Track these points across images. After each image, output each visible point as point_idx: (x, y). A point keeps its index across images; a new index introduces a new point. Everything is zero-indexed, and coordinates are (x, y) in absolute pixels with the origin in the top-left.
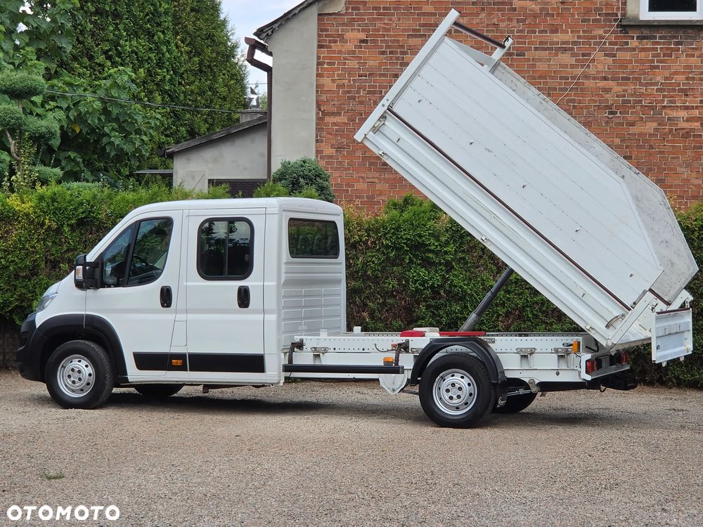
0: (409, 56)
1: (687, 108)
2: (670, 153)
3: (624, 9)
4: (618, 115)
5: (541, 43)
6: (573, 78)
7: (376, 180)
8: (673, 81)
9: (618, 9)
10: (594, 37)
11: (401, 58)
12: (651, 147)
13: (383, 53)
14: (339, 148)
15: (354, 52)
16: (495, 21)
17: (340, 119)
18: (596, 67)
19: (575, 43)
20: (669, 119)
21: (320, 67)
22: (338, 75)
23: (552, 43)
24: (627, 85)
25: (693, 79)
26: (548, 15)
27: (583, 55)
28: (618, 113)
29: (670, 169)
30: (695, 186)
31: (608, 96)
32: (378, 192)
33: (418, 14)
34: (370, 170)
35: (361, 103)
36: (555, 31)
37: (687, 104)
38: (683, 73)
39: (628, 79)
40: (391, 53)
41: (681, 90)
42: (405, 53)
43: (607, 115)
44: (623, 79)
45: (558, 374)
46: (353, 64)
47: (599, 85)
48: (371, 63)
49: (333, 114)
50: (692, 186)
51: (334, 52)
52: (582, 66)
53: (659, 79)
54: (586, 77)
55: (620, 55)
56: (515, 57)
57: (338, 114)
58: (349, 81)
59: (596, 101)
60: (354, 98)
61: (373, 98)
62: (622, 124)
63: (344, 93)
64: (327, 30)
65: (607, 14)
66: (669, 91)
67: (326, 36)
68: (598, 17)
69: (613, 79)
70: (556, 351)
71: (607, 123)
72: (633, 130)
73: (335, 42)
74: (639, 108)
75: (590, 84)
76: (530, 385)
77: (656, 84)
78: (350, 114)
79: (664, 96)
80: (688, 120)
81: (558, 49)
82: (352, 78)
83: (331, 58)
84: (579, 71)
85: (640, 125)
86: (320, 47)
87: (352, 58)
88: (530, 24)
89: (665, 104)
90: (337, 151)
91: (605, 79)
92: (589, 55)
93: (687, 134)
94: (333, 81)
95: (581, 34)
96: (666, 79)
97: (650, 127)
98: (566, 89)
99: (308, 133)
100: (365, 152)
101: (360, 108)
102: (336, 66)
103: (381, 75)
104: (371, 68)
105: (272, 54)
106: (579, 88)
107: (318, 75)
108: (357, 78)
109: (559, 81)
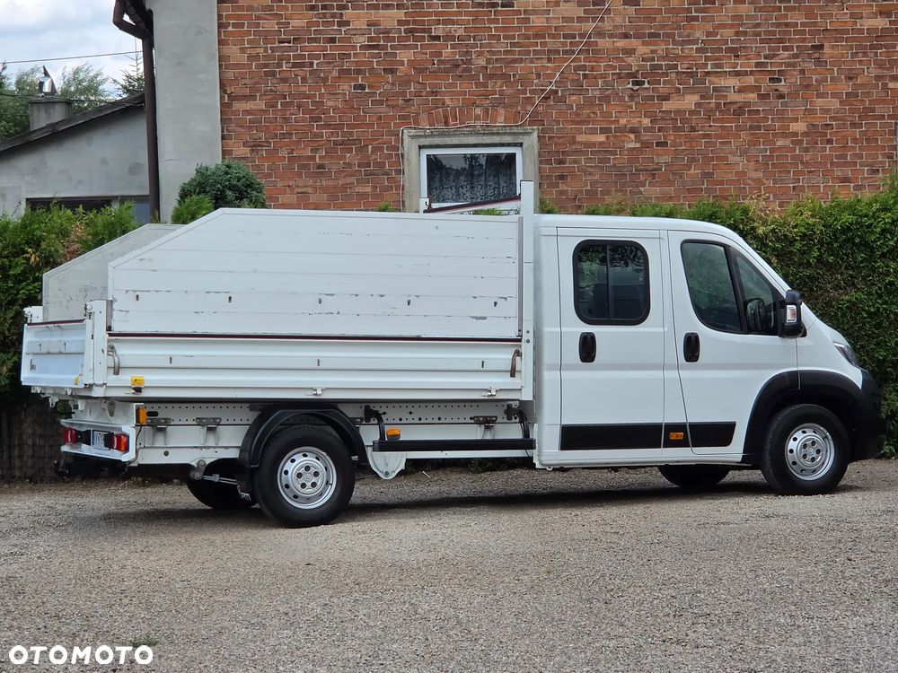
0: (350, 11)
1: (738, 74)
2: (718, 136)
4: (646, 85)
6: (582, 36)
7: (310, 190)
8: (719, 37)
11: (339, 16)
12: (693, 129)
14: (254, 146)
15: (271, 8)
17: (254, 104)
18: (613, 20)
20: (715, 89)
21: (222, 30)
22: (249, 42)
24: (655, 44)
25: (745, 33)
27: (594, 4)
28: (646, 83)
29: (719, 159)
30: (754, 180)
31: (630, 60)
34: (300, 175)
35: (284, 80)
37: (739, 68)
38: (731, 26)
39: (657, 35)
40: (324, 7)
41: (729, 50)
42: (344, 7)
43: (630, 86)
44: (651, 35)
46: (272, 25)
47: (618, 45)
48: (295, 23)
49: (244, 98)
50: (749, 181)
51: (241, 8)
52: (594, 20)
53: (699, 35)
54: (600, 34)
56: (500, 8)
57: (253, 97)
58: (266, 50)
59: (614, 68)
60: (273, 74)
61: (301, 73)
62: (652, 98)
63: (258, 66)
66: (713, 50)
69: (637, 36)
71: (631, 97)
72: (666, 106)
74: (674, 75)
75: (605, 43)
77: (696, 42)
78: (269, 97)
79: (707, 58)
80: (741, 90)
82: (269, 46)
83: (238, 17)
84: (590, 26)
85: (676, 98)
87: (270, 18)
89: (709, 69)
90: (252, 151)
91: (626, 36)
92: (603, 3)
93: (740, 110)
94: (243, 50)
96: (709, 34)
97: (691, 101)
98: (573, 52)
99: (211, 126)
100: (293, 150)
101: (282, 88)
102: (246, 29)
103: (311, 40)
104: (297, 30)
105: (151, 11)
106: (591, 50)
107: (221, 42)
108: (277, 44)
109: (562, 40)
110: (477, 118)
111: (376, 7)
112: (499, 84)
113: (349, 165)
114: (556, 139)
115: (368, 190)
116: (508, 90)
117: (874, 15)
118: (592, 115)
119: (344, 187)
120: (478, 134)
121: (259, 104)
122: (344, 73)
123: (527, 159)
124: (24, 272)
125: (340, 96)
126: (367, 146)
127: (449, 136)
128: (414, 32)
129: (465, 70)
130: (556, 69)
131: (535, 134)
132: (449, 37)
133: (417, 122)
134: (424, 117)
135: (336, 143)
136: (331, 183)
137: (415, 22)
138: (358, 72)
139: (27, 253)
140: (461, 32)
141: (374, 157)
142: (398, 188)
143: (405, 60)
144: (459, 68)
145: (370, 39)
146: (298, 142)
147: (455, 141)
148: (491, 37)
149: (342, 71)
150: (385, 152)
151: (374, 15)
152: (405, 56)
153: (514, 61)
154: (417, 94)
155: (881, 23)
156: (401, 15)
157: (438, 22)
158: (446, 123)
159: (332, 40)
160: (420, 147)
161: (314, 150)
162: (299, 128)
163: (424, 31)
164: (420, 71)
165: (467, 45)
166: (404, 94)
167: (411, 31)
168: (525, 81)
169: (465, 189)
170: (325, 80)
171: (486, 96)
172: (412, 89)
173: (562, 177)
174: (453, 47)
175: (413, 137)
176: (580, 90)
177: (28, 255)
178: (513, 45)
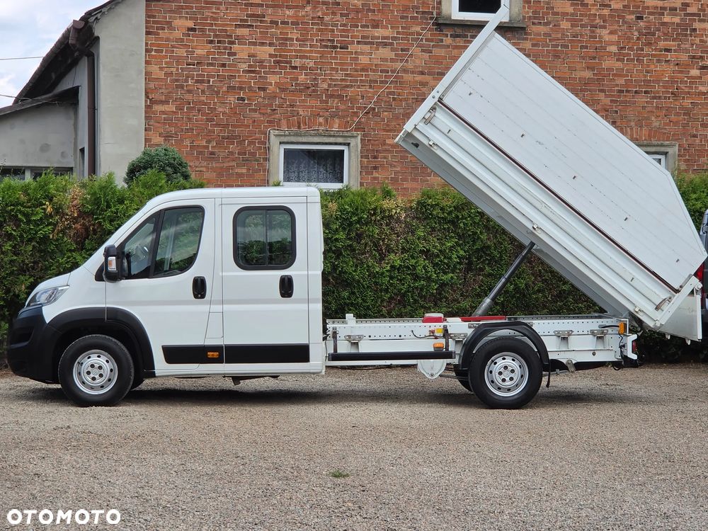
0: (237, 45)
3: (439, 8)
5: (363, 37)
6: (393, 71)
7: (204, 169)
9: (433, 8)
10: (412, 34)
11: (229, 48)
13: (211, 42)
14: (167, 137)
15: (182, 40)
16: (320, 14)
17: (168, 107)
18: (414, 62)
19: (394, 38)
21: (147, 54)
22: (166, 63)
23: (374, 38)
26: (369, 10)
27: (402, 50)
31: (424, 90)
32: (206, 181)
33: (246, 5)
34: (198, 159)
35: (189, 92)
36: (376, 26)
39: (442, 74)
40: (219, 42)
42: (233, 43)
45: (594, 354)
46: (182, 52)
47: (416, 79)
48: (199, 52)
49: (162, 102)
51: (161, 39)
52: (401, 61)
54: (405, 71)
55: (436, 52)
56: (338, 50)
57: (167, 102)
58: (177, 70)
59: (413, 94)
60: (182, 87)
61: (201, 87)
63: (172, 81)
64: (154, 17)
65: (423, 13)
67: (154, 22)
68: (415, 15)
69: (430, 74)
70: (592, 333)
73: (163, 29)
75: (408, 77)
76: (568, 366)
78: (179, 103)
81: (379, 44)
82: (180, 66)
83: (159, 45)
84: (399, 65)
86: (148, 33)
87: (181, 47)
88: (353, 18)
90: (165, 140)
91: (422, 73)
92: (407, 50)
94: (161, 69)
95: (400, 30)
98: (387, 82)
99: (138, 121)
100: (193, 141)
101: (188, 97)
102: (164, 54)
103: (209, 64)
104: (200, 57)
105: (98, 38)
106: (399, 82)
107: (147, 62)
108: (185, 66)
109: (379, 73)
110: (320, 124)
111: (254, 44)
112: (336, 102)
113: (232, 153)
114: (372, 142)
115: (244, 171)
116: (343, 107)
117: (583, 69)
118: (398, 126)
119: (228, 168)
120: (320, 135)
121: (171, 107)
122: (231, 88)
123: (353, 154)
124: (41, 218)
125: (228, 105)
126: (244, 140)
127: (301, 136)
128: (280, 62)
129: (314, 91)
130: (375, 93)
131: (359, 137)
132: (303, 68)
133: (279, 125)
134: (284, 122)
135: (223, 138)
136: (218, 165)
137: (280, 56)
138: (241, 88)
139: (45, 204)
140: (311, 64)
141: (249, 148)
142: (264, 170)
143: (273, 82)
144: (309, 90)
145: (250, 66)
146: (198, 135)
147: (304, 140)
148: (332, 69)
149: (229, 87)
150: (257, 145)
151: (253, 49)
152: (273, 79)
153: (347, 86)
154: (281, 106)
155: (588, 74)
156: (271, 50)
157: (297, 57)
158: (299, 127)
159: (224, 65)
160: (280, 143)
161: (208, 142)
162: (199, 126)
163: (287, 62)
164: (283, 90)
165: (316, 74)
166: (271, 105)
167: (278, 62)
168: (353, 100)
170: (218, 93)
171: (326, 110)
172: (277, 103)
173: (375, 168)
174: (306, 75)
175: (276, 136)
176: (390, 108)
177: (45, 207)
178: (346, 75)
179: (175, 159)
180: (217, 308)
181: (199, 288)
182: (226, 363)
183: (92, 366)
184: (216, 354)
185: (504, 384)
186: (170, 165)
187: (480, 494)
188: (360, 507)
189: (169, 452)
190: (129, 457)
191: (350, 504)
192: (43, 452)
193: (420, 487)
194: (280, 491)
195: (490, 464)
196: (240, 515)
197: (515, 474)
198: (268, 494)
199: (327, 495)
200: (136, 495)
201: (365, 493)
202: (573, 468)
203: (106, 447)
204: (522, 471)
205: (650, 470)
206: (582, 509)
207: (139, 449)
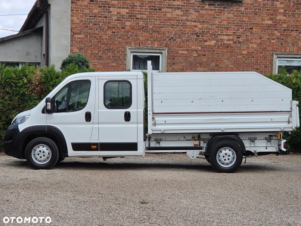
0: (112, 8)
1: (228, 35)
2: (221, 54)
4: (200, 37)
5: (169, 5)
6: (182, 21)
7: (97, 64)
8: (222, 24)
10: (191, 4)
11: (108, 10)
12: (213, 51)
15: (87, 6)
17: (81, 36)
18: (192, 16)
19: (183, 6)
20: (221, 39)
21: (72, 12)
22: (80, 16)
23: (173, 5)
24: (204, 25)
25: (230, 23)
27: (186, 11)
28: (200, 36)
29: (221, 61)
30: (231, 68)
31: (196, 29)
32: (98, 69)
34: (94, 59)
35: (91, 29)
36: (174, 0)
37: (228, 33)
38: (226, 20)
39: (204, 22)
40: (104, 7)
41: (225, 28)
42: (110, 7)
43: (196, 37)
44: (202, 22)
45: (266, 148)
46: (87, 11)
47: (192, 24)
48: (95, 11)
49: (78, 34)
50: (229, 68)
51: (78, 5)
52: (186, 16)
53: (217, 22)
54: (187, 20)
55: (201, 12)
56: (157, 11)
57: (80, 34)
58: (85, 19)
59: (191, 31)
60: (87, 27)
61: (96, 27)
62: (202, 41)
63: (83, 24)
66: (221, 28)
69: (198, 22)
70: (266, 139)
71: (196, 40)
72: (206, 44)
73: (79, 0)
74: (209, 34)
75: (188, 23)
76: (255, 153)
77: (216, 24)
78: (86, 34)
79: (219, 30)
80: (228, 40)
81: (176, 8)
82: (86, 18)
83: (77, 8)
84: (184, 18)
85: (209, 41)
86: (72, 3)
87: (86, 9)
89: (219, 33)
90: (79, 50)
91: (195, 21)
92: (189, 11)
93: (228, 46)
94: (78, 19)
95: (185, 2)
96: (220, 22)
97: (213, 43)
98: (179, 26)
99: (67, 42)
100: (92, 51)
101: (90, 31)
102: (79, 12)
103: (99, 17)
104: (95, 13)
105: (50, 5)
106: (184, 25)
107: (72, 16)
108: (89, 17)
109: (176, 21)
110: (149, 44)
111: (120, 8)
112: (156, 34)
113: (109, 56)
114: (172, 52)
115: (115, 64)
116: (159, 36)
117: (268, 20)
118: (184, 45)
119: (107, 63)
120: (149, 49)
121: (82, 36)
122: (109, 28)
123: (163, 58)
124: (22, 85)
125: (108, 35)
126: (115, 51)
127: (140, 49)
128: (131, 16)
129: (146, 29)
130: (173, 30)
131: (167, 50)
132: (142, 19)
133: (131, 44)
134: (133, 43)
135: (106, 50)
136: (103, 62)
137: (131, 13)
138: (114, 28)
139: (23, 79)
140: (145, 17)
141: (117, 55)
142: (124, 64)
143: (128, 25)
144: (144, 29)
145: (118, 18)
146: (94, 48)
147: (142, 51)
148: (155, 19)
150: (121, 53)
151: (119, 10)
152: (128, 24)
153: (161, 27)
154: (131, 36)
155: (270, 22)
156: (127, 11)
157: (139, 14)
158: (140, 45)
159: (106, 17)
160: (131, 52)
161: (99, 51)
162: (95, 44)
163: (134, 16)
164: (132, 29)
165: (147, 21)
166: (127, 35)
167: (130, 16)
168: (164, 34)
169: (142, 66)
170: (103, 29)
171: (152, 37)
172: (130, 34)
173: (174, 64)
174: (143, 22)
175: (129, 49)
176: (180, 37)
177: (24, 80)
178: (161, 22)
179: (83, 59)
180: (96, 126)
181: (88, 117)
182: (100, 151)
183: (40, 151)
184: (95, 147)
185: (225, 161)
186: (80, 61)
187: (206, 213)
188: (149, 218)
189: (69, 191)
190: (50, 193)
191: (145, 217)
192: (13, 190)
193: (179, 209)
194: (114, 210)
195: (213, 198)
196: (94, 221)
197: (224, 203)
198: (109, 211)
199: (136, 212)
200: (49, 211)
201: (154, 211)
202: (251, 201)
203: (42, 188)
204: (228, 202)
205: (286, 202)
206: (251, 220)
207: (56, 189)
